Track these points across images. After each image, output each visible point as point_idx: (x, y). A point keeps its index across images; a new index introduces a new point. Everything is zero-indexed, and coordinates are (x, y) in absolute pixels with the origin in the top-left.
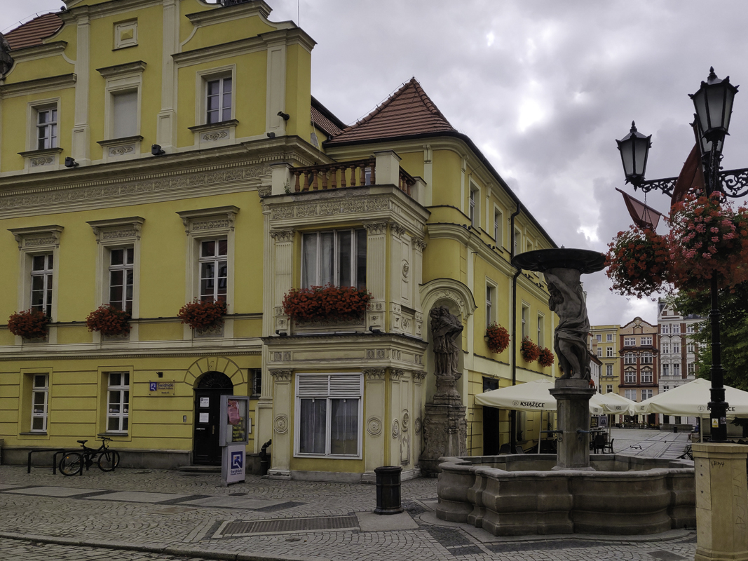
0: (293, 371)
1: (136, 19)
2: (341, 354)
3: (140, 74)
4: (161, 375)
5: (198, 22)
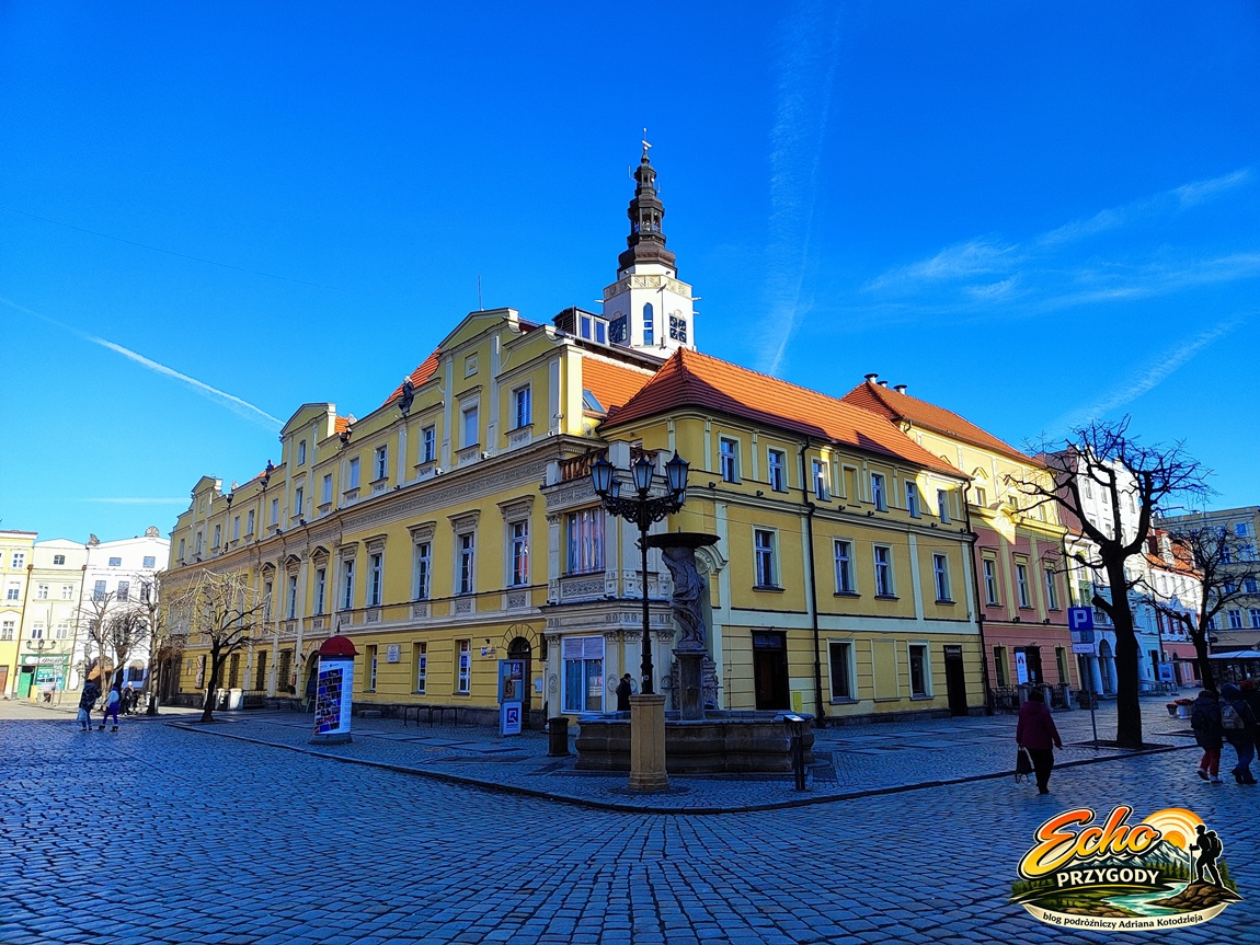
0: (560, 635)
2: (590, 619)
4: (488, 641)
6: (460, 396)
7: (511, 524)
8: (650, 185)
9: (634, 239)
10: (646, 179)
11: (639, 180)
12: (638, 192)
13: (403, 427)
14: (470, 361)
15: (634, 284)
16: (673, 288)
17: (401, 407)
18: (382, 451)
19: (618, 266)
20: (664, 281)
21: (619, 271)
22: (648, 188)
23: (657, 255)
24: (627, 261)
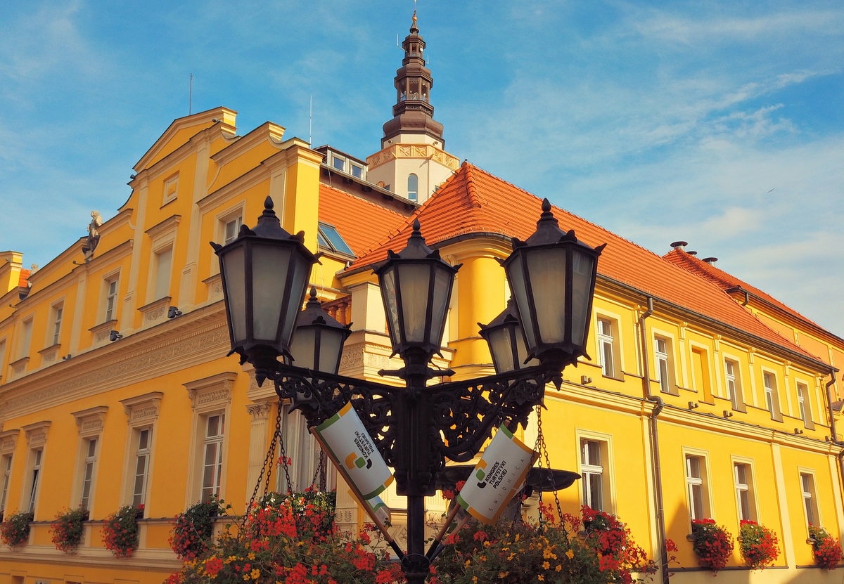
1: (178, 172)
3: (176, 228)
5: (221, 161)
6: (152, 232)
7: (203, 416)
8: (418, 55)
9: (399, 109)
10: (414, 49)
11: (408, 50)
12: (406, 61)
13: (83, 277)
14: (169, 185)
15: (398, 152)
16: (440, 159)
17: (85, 250)
18: (58, 309)
19: (382, 135)
20: (430, 151)
21: (383, 140)
22: (416, 58)
23: (424, 124)
24: (392, 131)
